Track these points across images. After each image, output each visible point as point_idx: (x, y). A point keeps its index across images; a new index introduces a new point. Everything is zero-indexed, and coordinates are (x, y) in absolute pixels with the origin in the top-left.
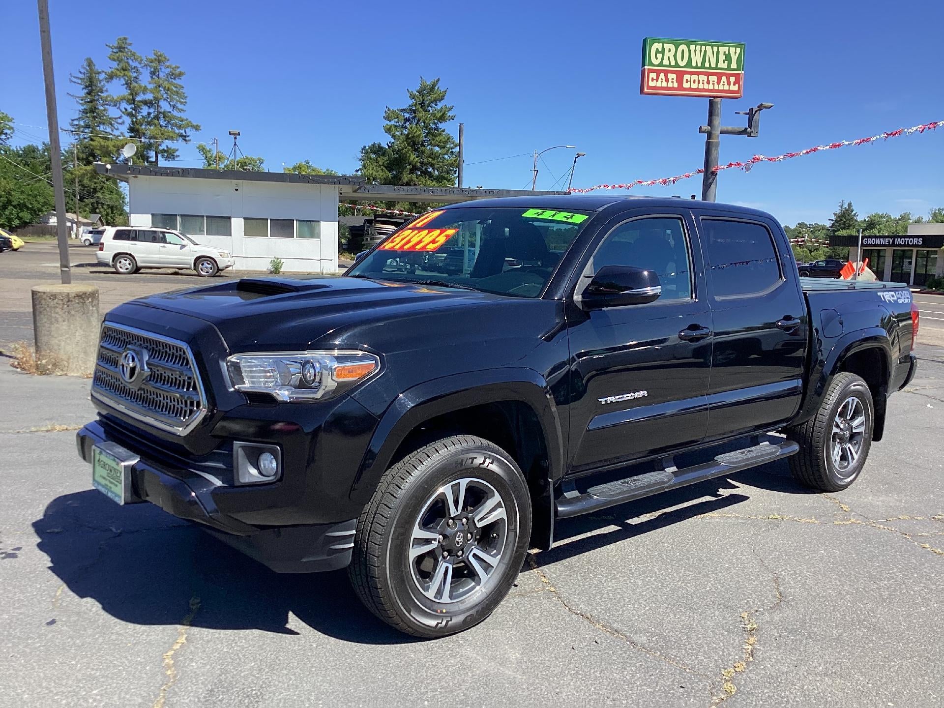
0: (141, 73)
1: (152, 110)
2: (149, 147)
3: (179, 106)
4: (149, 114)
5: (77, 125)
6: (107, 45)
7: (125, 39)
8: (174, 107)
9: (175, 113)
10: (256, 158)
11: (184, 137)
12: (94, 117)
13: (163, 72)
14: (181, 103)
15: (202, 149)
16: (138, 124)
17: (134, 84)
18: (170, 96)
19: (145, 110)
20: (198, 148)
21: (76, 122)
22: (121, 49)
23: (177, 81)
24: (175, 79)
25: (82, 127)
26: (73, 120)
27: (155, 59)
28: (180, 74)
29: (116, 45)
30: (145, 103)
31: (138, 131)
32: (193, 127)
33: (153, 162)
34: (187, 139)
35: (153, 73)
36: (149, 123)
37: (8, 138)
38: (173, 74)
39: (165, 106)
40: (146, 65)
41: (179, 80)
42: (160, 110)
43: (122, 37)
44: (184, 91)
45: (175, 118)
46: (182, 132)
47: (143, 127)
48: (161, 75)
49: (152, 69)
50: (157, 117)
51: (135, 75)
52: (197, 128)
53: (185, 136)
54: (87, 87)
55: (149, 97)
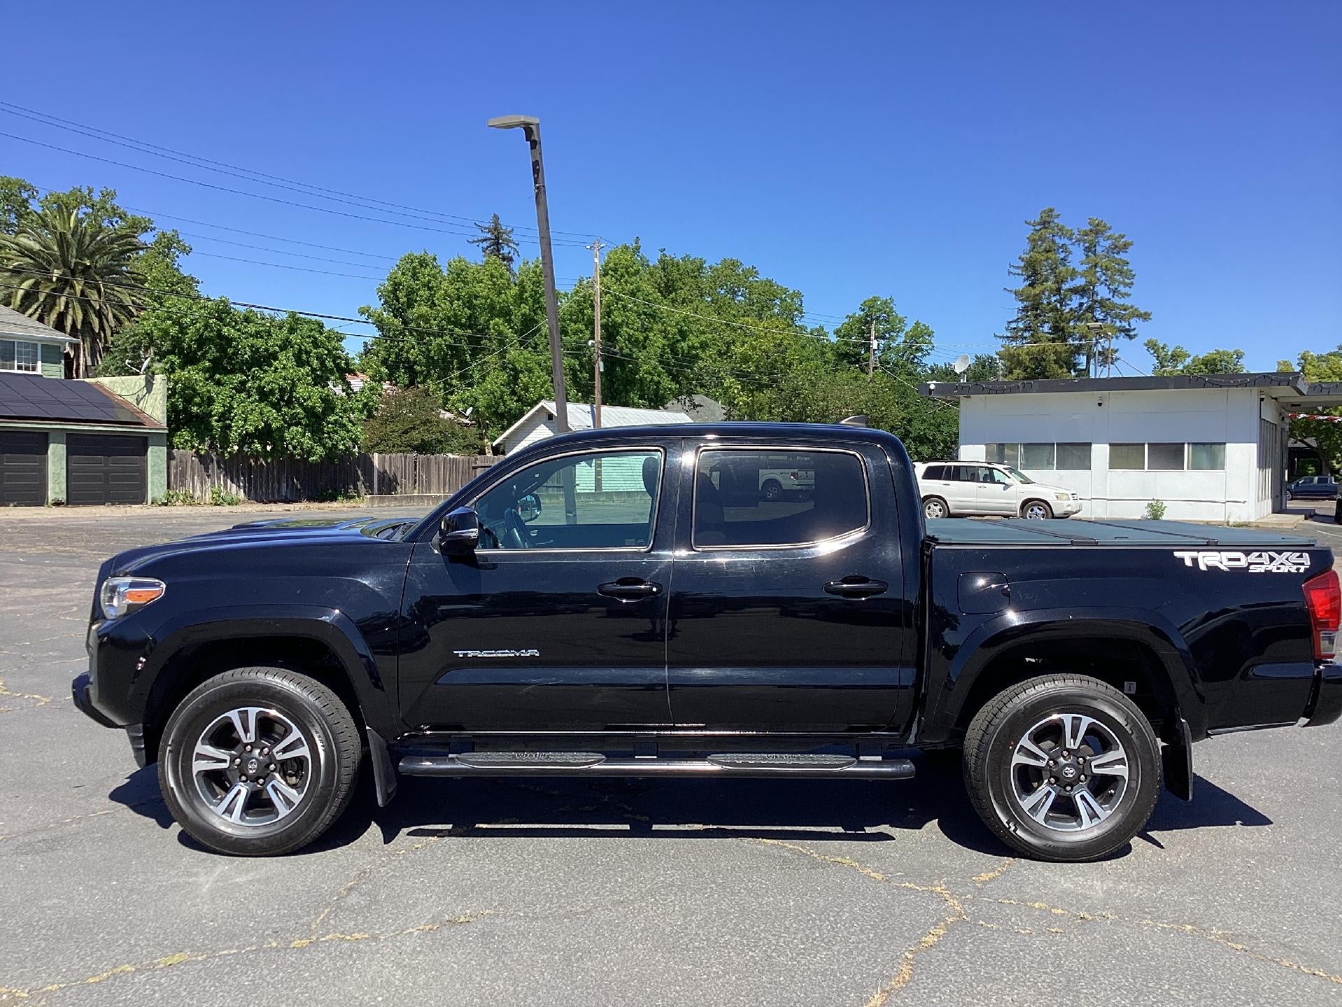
0: (1070, 253)
1: (1085, 300)
2: (1078, 350)
3: (1122, 289)
4: (1081, 305)
5: (1014, 329)
6: (1026, 222)
7: (1051, 211)
8: (1115, 291)
9: (1116, 300)
10: (1231, 351)
11: (1127, 332)
12: (1036, 316)
13: (1103, 244)
14: (1126, 285)
15: (1152, 346)
16: (1063, 322)
17: (1061, 268)
18: (1111, 278)
19: (1075, 302)
20: (1146, 345)
21: (1013, 325)
22: (1045, 224)
23: (1122, 256)
24: (1118, 253)
25: (1022, 329)
26: (1009, 323)
27: (1091, 231)
28: (1126, 246)
29: (1038, 220)
30: (1075, 291)
31: (1063, 330)
32: (1139, 316)
33: (1083, 370)
34: (1132, 333)
35: (1088, 249)
36: (1079, 319)
37: (925, 355)
38: (1116, 247)
39: (1102, 292)
40: (1078, 241)
41: (1124, 254)
42: (1095, 298)
43: (1046, 208)
44: (1130, 267)
45: (1115, 306)
46: (1125, 324)
47: (1072, 324)
48: (1099, 249)
49: (1087, 245)
50: (1091, 309)
51: (1062, 255)
52: (1145, 317)
53: (1128, 330)
54: (1029, 277)
55: (1080, 282)
